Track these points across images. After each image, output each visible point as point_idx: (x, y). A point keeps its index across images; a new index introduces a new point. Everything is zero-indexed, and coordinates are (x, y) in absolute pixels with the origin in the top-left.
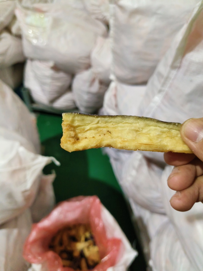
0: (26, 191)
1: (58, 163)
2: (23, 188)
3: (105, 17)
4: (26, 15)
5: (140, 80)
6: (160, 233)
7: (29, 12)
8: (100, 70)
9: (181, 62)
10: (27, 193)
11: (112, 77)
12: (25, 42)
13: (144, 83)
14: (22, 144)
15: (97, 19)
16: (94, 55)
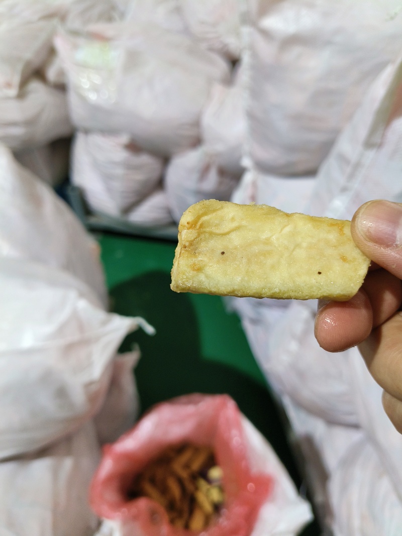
0: (91, 383)
1: (150, 329)
2: (85, 378)
3: (226, 45)
4: (75, 47)
5: (301, 168)
6: (348, 462)
7: (81, 41)
8: (219, 147)
9: (383, 136)
10: (94, 388)
11: (246, 162)
12: (73, 99)
13: (311, 173)
14: (82, 295)
15: (211, 49)
16: (208, 120)
